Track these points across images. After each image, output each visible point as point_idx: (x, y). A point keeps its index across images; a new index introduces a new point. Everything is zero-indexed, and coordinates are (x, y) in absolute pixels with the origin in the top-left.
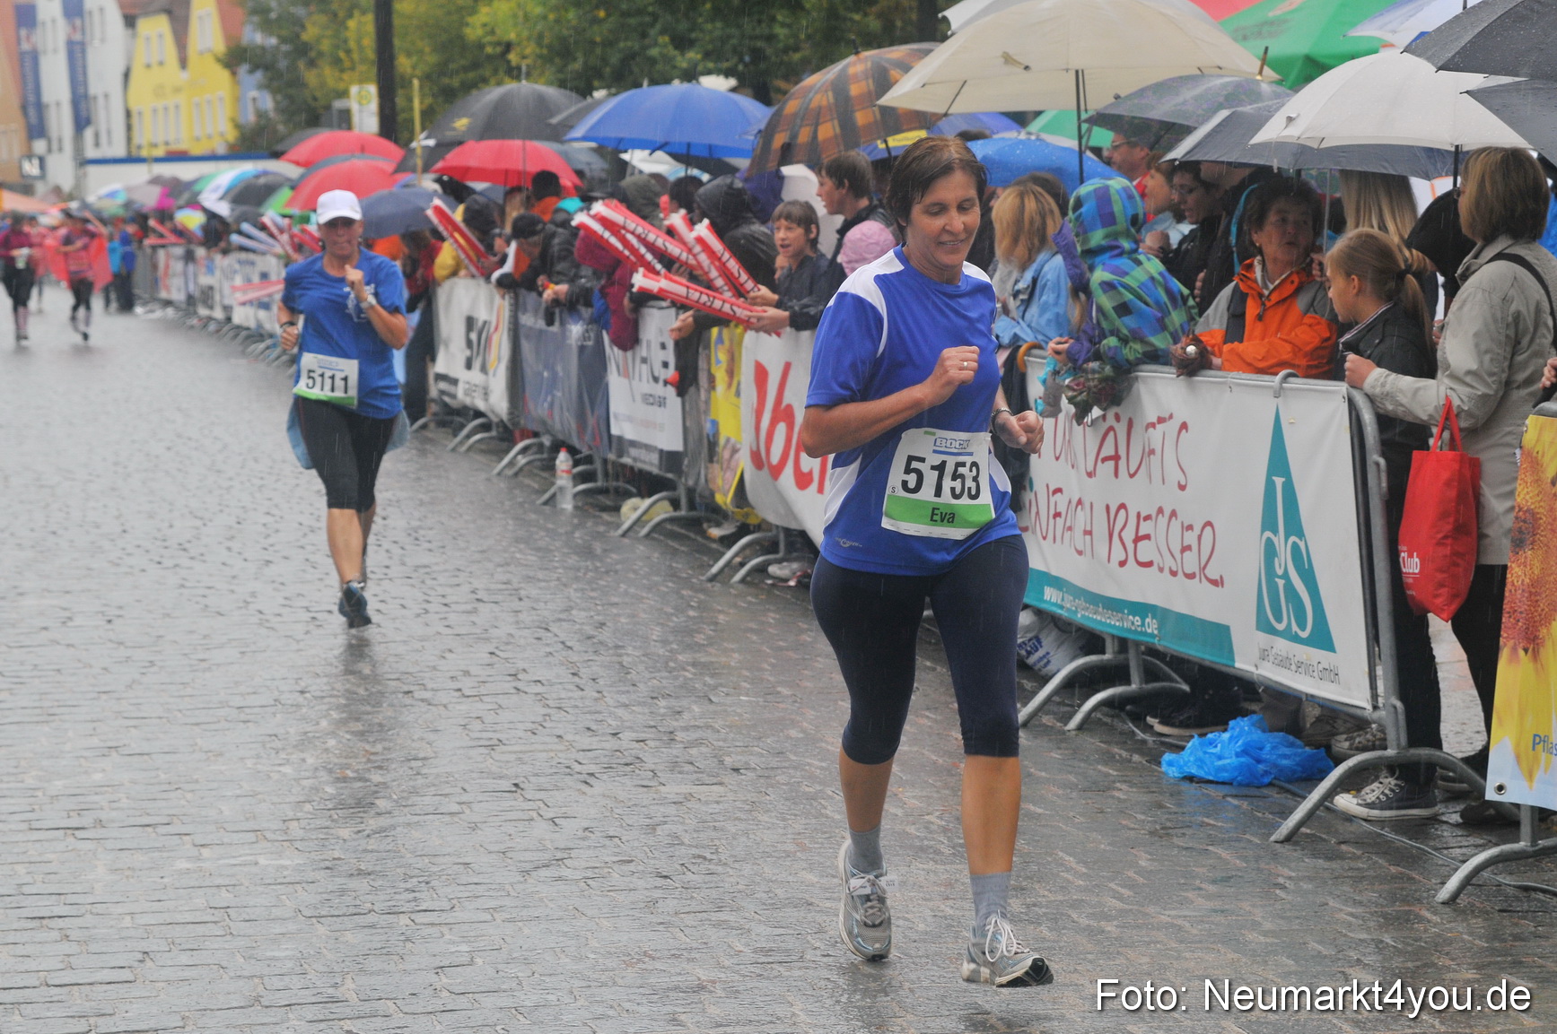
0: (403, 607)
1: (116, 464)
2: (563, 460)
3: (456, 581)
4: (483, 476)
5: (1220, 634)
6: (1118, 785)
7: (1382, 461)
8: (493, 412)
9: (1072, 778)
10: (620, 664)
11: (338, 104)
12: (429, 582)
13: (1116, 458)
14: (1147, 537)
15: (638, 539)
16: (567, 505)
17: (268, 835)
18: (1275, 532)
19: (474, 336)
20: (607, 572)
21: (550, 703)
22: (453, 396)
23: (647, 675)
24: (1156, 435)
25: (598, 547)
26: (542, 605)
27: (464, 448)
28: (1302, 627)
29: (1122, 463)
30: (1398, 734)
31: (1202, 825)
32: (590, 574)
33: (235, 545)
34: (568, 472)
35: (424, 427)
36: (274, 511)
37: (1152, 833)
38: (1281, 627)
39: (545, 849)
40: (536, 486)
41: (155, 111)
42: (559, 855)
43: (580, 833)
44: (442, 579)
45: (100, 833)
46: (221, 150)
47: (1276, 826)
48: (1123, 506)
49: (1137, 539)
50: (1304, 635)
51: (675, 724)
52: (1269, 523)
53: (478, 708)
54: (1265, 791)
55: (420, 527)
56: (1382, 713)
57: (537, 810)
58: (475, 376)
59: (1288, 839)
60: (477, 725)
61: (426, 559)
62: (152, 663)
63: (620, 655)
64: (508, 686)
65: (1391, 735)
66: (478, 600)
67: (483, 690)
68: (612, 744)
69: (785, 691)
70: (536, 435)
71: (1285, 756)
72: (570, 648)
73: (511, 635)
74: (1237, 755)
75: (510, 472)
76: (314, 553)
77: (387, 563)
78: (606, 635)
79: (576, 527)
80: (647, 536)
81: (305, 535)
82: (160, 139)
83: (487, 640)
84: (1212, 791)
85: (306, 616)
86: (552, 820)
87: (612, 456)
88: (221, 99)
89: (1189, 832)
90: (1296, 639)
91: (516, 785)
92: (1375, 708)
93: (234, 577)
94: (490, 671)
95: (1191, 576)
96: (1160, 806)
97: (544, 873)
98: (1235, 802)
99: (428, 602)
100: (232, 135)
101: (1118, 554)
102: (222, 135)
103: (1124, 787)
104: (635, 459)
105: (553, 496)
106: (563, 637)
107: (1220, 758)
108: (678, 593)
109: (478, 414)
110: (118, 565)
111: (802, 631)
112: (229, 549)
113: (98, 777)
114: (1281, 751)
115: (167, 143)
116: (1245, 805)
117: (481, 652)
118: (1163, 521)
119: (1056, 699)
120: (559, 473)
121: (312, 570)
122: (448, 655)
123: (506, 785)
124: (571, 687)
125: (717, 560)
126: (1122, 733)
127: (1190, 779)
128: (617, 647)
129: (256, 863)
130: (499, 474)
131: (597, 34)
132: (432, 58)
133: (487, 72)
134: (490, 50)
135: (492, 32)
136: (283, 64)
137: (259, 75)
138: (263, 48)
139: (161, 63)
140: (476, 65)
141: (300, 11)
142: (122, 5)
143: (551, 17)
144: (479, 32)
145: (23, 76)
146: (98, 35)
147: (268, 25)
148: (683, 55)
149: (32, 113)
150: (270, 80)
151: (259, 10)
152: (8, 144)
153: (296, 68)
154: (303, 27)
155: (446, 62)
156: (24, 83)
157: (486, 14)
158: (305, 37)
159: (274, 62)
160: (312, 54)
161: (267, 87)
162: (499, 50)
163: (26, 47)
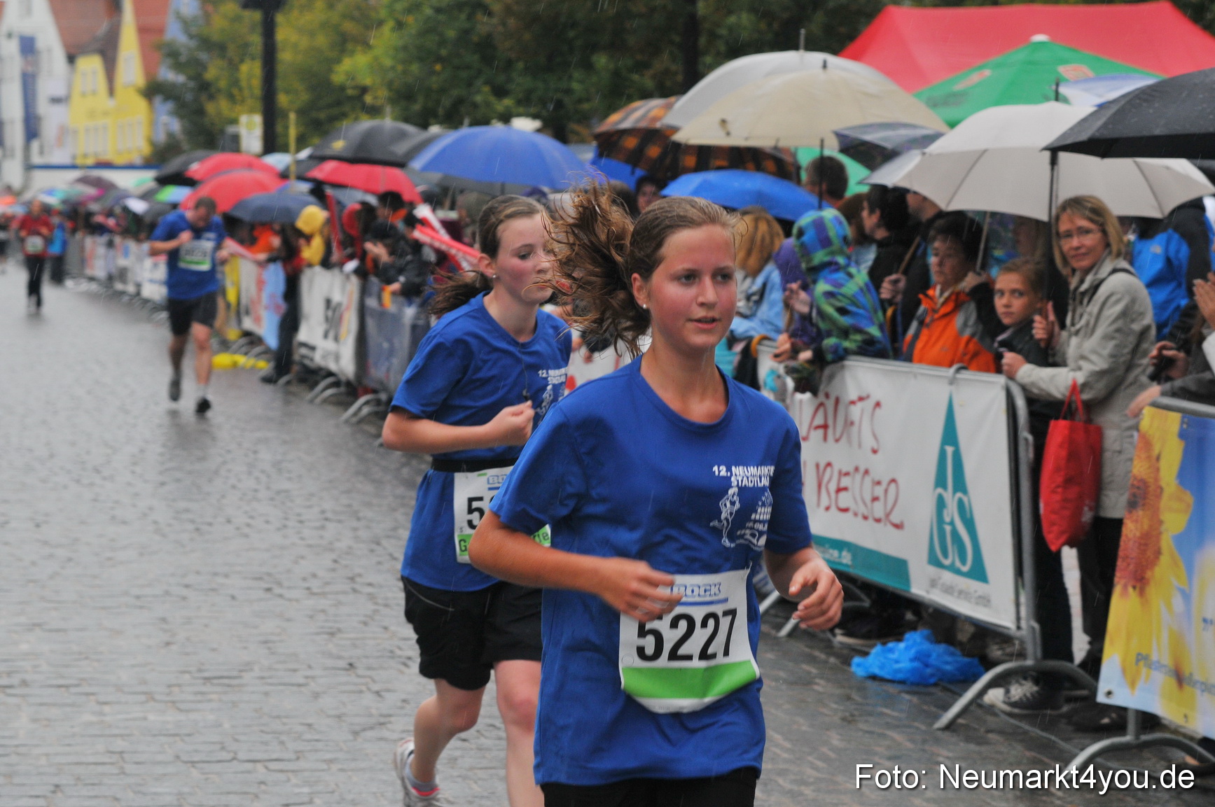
0: (267, 522)
1: (47, 403)
3: (310, 503)
4: (333, 422)
5: (899, 567)
6: (817, 680)
7: (1030, 438)
8: (342, 373)
9: (782, 674)
11: (231, 130)
12: (288, 504)
13: (825, 427)
14: (845, 489)
17: (158, 697)
18: (945, 487)
19: (330, 313)
21: (380, 601)
22: (312, 360)
24: (855, 411)
26: (374, 525)
27: (318, 400)
28: (963, 561)
29: (830, 431)
30: (1035, 649)
31: (882, 714)
33: (138, 469)
35: (288, 383)
37: (844, 719)
38: (947, 562)
39: (371, 715)
40: (374, 432)
41: (89, 128)
42: (382, 720)
43: (399, 704)
44: (298, 501)
46: (138, 162)
47: (937, 717)
48: (829, 464)
49: (839, 490)
50: (965, 569)
52: (940, 481)
53: (323, 603)
54: (932, 690)
55: (283, 460)
56: (1024, 632)
57: (366, 684)
58: (329, 345)
59: (950, 727)
60: (321, 617)
61: (286, 485)
62: (70, 559)
64: (347, 587)
65: (1030, 648)
66: (326, 519)
67: (327, 589)
70: (374, 391)
71: (947, 663)
73: (350, 548)
74: (912, 660)
75: (355, 420)
77: (256, 487)
79: (404, 465)
82: (91, 151)
83: (332, 550)
84: (891, 689)
86: (378, 693)
88: (139, 122)
89: (871, 719)
90: (958, 572)
91: (351, 665)
92: (1019, 628)
93: (136, 495)
94: (333, 575)
95: (878, 520)
96: (849, 698)
97: (369, 734)
98: (907, 697)
99: (286, 519)
100: (146, 150)
101: (825, 501)
102: (139, 149)
103: (822, 682)
107: (897, 662)
109: (330, 374)
110: (46, 482)
112: (133, 472)
113: (24, 647)
114: (944, 658)
115: (96, 155)
116: (915, 699)
117: (327, 559)
118: (858, 477)
119: (773, 612)
122: (301, 561)
123: (342, 664)
126: (822, 640)
127: (874, 678)
129: (145, 719)
130: (347, 421)
131: (435, 82)
132: (305, 97)
133: (346, 108)
134: (350, 92)
135: (353, 79)
136: (189, 97)
137: (170, 106)
138: (173, 85)
139: (94, 93)
140: (338, 103)
141: (204, 56)
142: (65, 46)
143: (399, 68)
144: (343, 78)
146: (46, 69)
147: (178, 65)
148: (500, 101)
150: (178, 108)
151: (172, 54)
153: (199, 100)
154: (205, 69)
155: (316, 100)
157: (349, 64)
158: (207, 76)
159: (182, 95)
160: (212, 90)
161: (174, 114)
162: (357, 92)
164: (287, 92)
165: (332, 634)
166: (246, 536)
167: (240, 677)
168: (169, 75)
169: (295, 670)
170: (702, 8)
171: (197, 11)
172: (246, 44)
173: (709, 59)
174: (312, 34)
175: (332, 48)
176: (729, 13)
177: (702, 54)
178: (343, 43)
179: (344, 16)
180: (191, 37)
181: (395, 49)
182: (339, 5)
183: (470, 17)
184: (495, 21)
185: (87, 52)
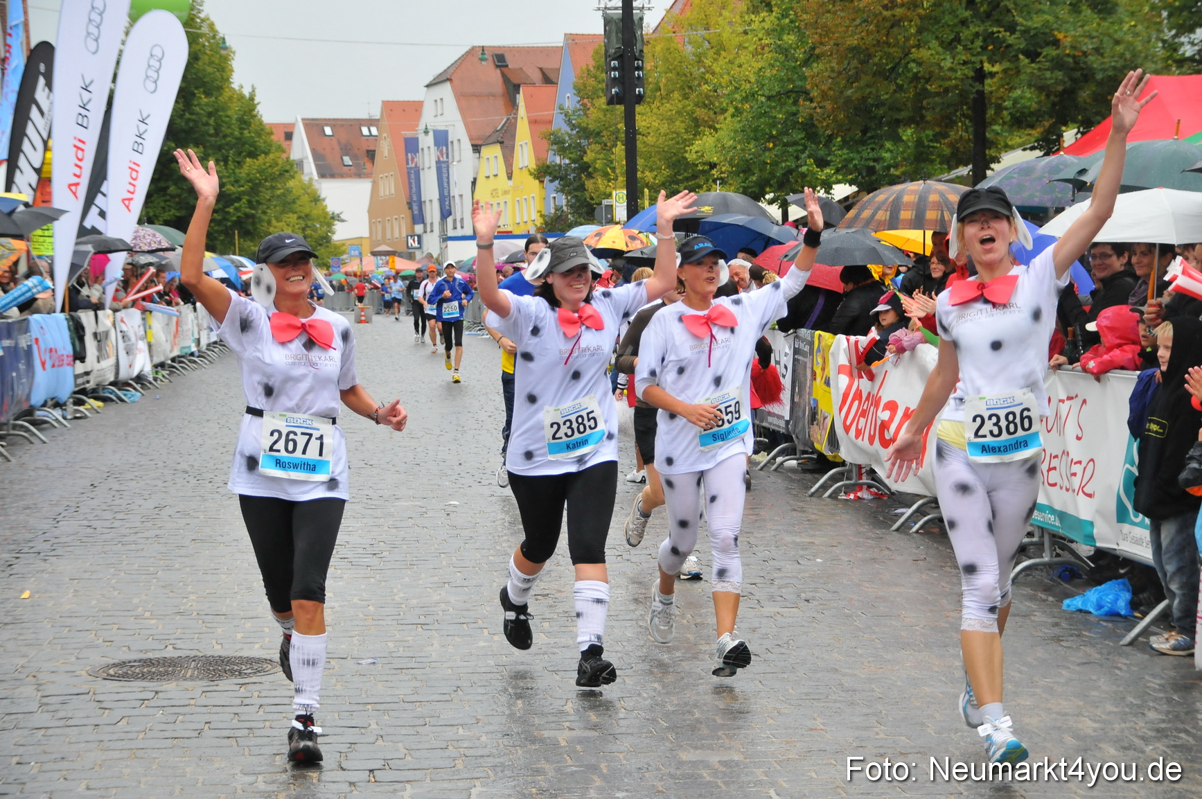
6: (1034, 613)
11: (605, 202)
15: (769, 472)
31: (1081, 635)
37: (1050, 639)
38: (1137, 520)
45: (436, 626)
47: (1122, 636)
51: (776, 575)
59: (1132, 644)
62: (471, 538)
69: (845, 558)
80: (776, 470)
88: (534, 198)
89: (1071, 639)
90: (1145, 527)
96: (1058, 625)
98: (1105, 624)
100: (539, 222)
102: (533, 220)
104: (770, 424)
108: (788, 502)
113: (436, 598)
116: (1110, 625)
125: (814, 484)
127: (1079, 612)
131: (768, 157)
132: (666, 172)
133: (701, 181)
134: (700, 168)
135: (703, 156)
136: (571, 177)
137: (557, 182)
138: (560, 166)
139: (496, 176)
140: (694, 177)
141: (584, 142)
142: (471, 139)
143: (739, 147)
144: (694, 156)
145: (410, 184)
146: (457, 158)
147: (562, 151)
148: (822, 171)
149: (415, 208)
150: (564, 186)
151: (558, 143)
152: (399, 228)
153: (580, 178)
154: (585, 153)
155: (675, 176)
156: (411, 188)
157: (699, 145)
158: (585, 159)
159: (567, 175)
160: (590, 170)
161: (562, 191)
162: (706, 168)
163: (411, 165)
164: (651, 170)
168: (556, 160)
170: (989, 85)
171: (578, 106)
172: (618, 131)
173: (997, 128)
174: (671, 120)
175: (687, 132)
176: (1012, 89)
177: (991, 124)
178: (696, 127)
179: (697, 105)
180: (573, 127)
181: (736, 131)
182: (693, 96)
183: (795, 103)
184: (814, 105)
185: (488, 142)
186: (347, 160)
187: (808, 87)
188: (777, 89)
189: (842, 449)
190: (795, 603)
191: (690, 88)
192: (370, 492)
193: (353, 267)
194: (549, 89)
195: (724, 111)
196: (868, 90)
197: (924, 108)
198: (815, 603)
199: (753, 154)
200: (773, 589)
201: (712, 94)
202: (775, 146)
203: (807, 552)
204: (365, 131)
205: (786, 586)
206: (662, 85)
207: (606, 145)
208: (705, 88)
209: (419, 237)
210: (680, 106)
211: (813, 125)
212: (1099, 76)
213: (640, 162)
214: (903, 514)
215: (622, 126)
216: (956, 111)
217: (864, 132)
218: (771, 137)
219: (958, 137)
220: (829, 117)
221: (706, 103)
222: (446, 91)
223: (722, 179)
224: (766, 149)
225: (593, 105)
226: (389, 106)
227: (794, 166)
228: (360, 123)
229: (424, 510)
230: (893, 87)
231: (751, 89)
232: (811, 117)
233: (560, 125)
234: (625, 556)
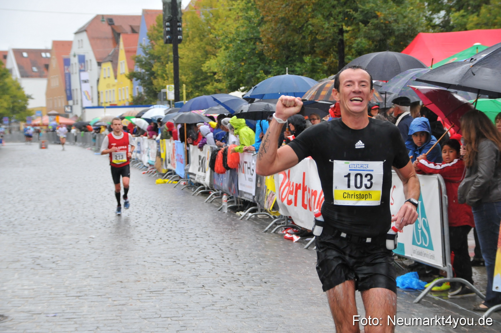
0: (175, 239)
1: (93, 198)
2: (225, 197)
3: (191, 232)
4: (202, 202)
5: (401, 246)
7: (446, 196)
8: (205, 184)
10: (236, 254)
11: (163, 90)
12: (183, 232)
15: (245, 221)
16: (226, 210)
19: (201, 161)
20: (235, 230)
21: (215, 264)
22: (194, 179)
23: (243, 257)
25: (233, 223)
26: (215, 238)
27: (197, 194)
28: (426, 243)
30: (450, 274)
32: (230, 231)
34: (226, 201)
36: (139, 212)
38: (419, 244)
39: (209, 302)
40: (217, 206)
41: (107, 92)
42: (213, 303)
43: (220, 298)
44: (187, 231)
45: (86, 297)
46: (127, 104)
47: (414, 299)
50: (426, 245)
51: (250, 270)
55: (182, 217)
58: (201, 174)
59: (419, 302)
60: (193, 270)
61: (182, 225)
62: (102, 253)
63: (236, 252)
64: (203, 260)
65: (448, 273)
66: (197, 237)
67: (196, 261)
68: (231, 275)
69: (283, 262)
70: (217, 190)
72: (222, 250)
73: (206, 246)
75: (210, 201)
76: (150, 224)
77: (172, 227)
78: (233, 247)
79: (228, 217)
80: (248, 220)
81: (148, 219)
82: (108, 101)
83: (199, 248)
85: (147, 241)
86: (212, 295)
87: (239, 197)
88: (127, 88)
90: (424, 247)
91: (203, 286)
92: (444, 267)
94: (198, 256)
98: (406, 293)
99: (182, 237)
100: (131, 100)
102: (127, 99)
104: (245, 197)
105: (222, 208)
106: (220, 247)
108: (255, 235)
109: (201, 185)
110: (92, 227)
111: (290, 246)
113: (85, 283)
115: (110, 102)
116: (408, 293)
117: (196, 251)
120: (223, 201)
121: (149, 229)
122: (187, 252)
123: (200, 286)
124: (222, 261)
125: (267, 226)
128: (236, 250)
130: (207, 202)
131: (241, 70)
132: (192, 76)
133: (209, 81)
134: (209, 74)
135: (210, 69)
136: (146, 78)
137: (139, 81)
138: (140, 73)
139: (109, 77)
140: (206, 78)
141: (152, 61)
142: (97, 59)
143: (228, 65)
144: (206, 69)
145: (66, 81)
146: (89, 68)
147: (142, 66)
148: (267, 76)
149: (68, 92)
150: (142, 82)
151: (139, 61)
152: (61, 102)
153: (150, 79)
154: (153, 67)
155: (197, 78)
156: (66, 83)
157: (208, 63)
158: (153, 70)
159: (143, 77)
160: (155, 75)
161: (141, 85)
162: (212, 74)
163: (67, 72)
164: (185, 75)
165: (197, 276)
166: (167, 244)
167: (163, 291)
168: (139, 70)
169: (183, 288)
170: (346, 36)
171: (149, 44)
172: (169, 56)
173: (349, 57)
174: (194, 51)
175: (202, 57)
176: (356, 38)
177: (346, 55)
178: (207, 55)
179: (207, 44)
180: (147, 54)
181: (226, 57)
182: (205, 40)
183: (254, 44)
184: (264, 45)
185: (105, 61)
186: (35, 69)
187: (261, 36)
188: (246, 37)
189: (280, 209)
190: (260, 284)
191: (204, 36)
192: (50, 232)
193: (38, 121)
194: (135, 35)
195: (220, 47)
196: (289, 38)
197: (314, 47)
198: (269, 284)
199: (234, 68)
200: (249, 277)
201: (214, 39)
202: (245, 64)
203: (265, 259)
204: (44, 55)
205: (255, 275)
206: (190, 35)
207: (163, 63)
208: (211, 36)
209: (71, 107)
210: (198, 44)
211: (263, 54)
212: (397, 33)
213: (180, 71)
214: (309, 241)
215: (171, 54)
216: (330, 48)
217: (287, 58)
218: (243, 60)
219: (331, 61)
220: (271, 50)
221: (212, 43)
222: (84, 36)
223: (219, 80)
224: (241, 66)
225: (157, 44)
226: (56, 43)
227: (253, 74)
228: (41, 51)
229: (77, 240)
230: (301, 37)
231: (233, 37)
232: (262, 50)
233: (140, 53)
234: (177, 262)
